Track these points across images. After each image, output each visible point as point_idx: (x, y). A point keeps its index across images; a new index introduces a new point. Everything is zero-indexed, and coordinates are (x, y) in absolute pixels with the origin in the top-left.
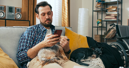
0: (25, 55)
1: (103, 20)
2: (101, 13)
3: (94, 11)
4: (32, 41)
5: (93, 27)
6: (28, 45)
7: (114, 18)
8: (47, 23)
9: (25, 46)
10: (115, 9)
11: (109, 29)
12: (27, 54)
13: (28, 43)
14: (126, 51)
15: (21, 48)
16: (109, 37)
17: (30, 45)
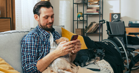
0: (35, 69)
1: (84, 13)
2: (83, 5)
3: (75, 3)
4: (37, 49)
5: (73, 21)
6: (33, 54)
7: (96, 11)
8: (49, 27)
9: (30, 56)
10: (97, 2)
11: (91, 23)
12: (36, 67)
13: (33, 52)
14: (119, 48)
15: (26, 59)
16: (91, 31)
17: (35, 54)
